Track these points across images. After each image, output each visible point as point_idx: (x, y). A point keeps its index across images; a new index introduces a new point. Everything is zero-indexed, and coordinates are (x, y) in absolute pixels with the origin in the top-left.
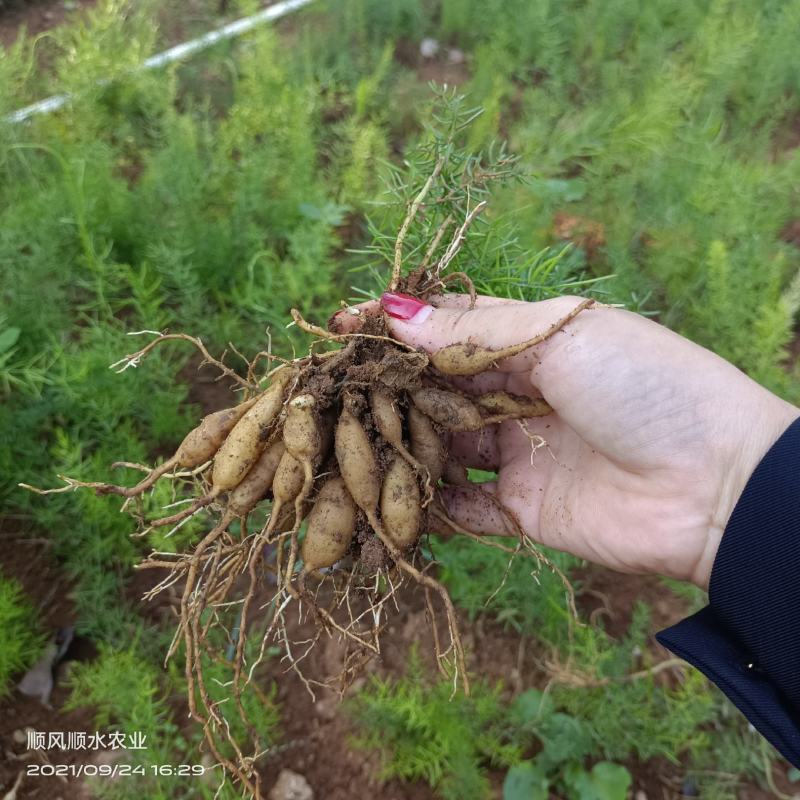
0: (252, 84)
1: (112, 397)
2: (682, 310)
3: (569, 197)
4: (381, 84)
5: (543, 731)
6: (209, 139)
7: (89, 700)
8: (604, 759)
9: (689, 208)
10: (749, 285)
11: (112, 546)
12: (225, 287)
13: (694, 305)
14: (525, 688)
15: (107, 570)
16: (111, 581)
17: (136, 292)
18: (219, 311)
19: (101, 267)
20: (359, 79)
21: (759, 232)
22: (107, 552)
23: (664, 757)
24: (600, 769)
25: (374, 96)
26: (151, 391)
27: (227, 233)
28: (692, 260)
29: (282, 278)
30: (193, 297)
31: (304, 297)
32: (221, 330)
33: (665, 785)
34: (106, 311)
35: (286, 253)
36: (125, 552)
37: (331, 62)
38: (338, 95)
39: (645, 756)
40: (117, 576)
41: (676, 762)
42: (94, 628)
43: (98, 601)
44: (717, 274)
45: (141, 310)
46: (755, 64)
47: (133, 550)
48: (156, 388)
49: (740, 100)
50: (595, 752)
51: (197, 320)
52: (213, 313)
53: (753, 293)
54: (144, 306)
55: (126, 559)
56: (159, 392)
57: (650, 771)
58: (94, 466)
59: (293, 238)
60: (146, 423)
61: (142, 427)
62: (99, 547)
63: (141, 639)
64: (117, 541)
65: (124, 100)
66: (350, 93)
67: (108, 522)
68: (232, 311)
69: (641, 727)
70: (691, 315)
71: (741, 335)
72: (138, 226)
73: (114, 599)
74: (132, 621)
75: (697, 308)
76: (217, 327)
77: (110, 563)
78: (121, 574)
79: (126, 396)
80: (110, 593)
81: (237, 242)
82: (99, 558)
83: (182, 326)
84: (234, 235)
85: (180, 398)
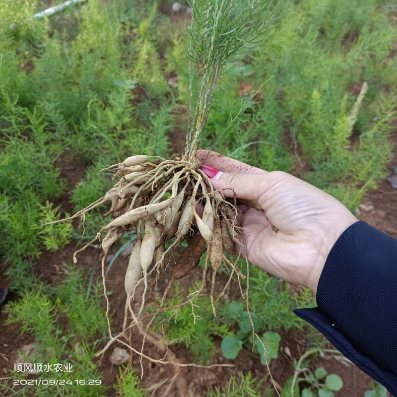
0: (87, 23)
1: (22, 175)
2: (300, 125)
3: (245, 74)
4: (152, 22)
5: (238, 318)
6: (66, 51)
7: (18, 320)
8: (268, 330)
9: (303, 77)
10: (331, 111)
11: (26, 247)
12: (78, 122)
13: (306, 123)
14: (231, 301)
15: (24, 259)
16: (26, 264)
17: (32, 122)
18: (75, 133)
19: (13, 109)
20: (141, 20)
21: (335, 85)
22: (23, 250)
23: (297, 328)
24: (266, 335)
25: (149, 29)
26: (42, 172)
27: (77, 95)
28: (304, 102)
29: (106, 116)
30: (61, 126)
31: (117, 125)
32: (76, 141)
33: (298, 343)
34: (17, 132)
35: (107, 103)
36: (32, 250)
37: (126, 12)
38: (131, 28)
39: (287, 327)
40: (29, 262)
41: (302, 330)
42: (18, 287)
43: (20, 274)
44: (316, 107)
45: (35, 131)
46: (334, 11)
47: (36, 249)
48: (44, 170)
49: (327, 28)
50: (264, 328)
51: (63, 138)
52: (71, 134)
53: (333, 115)
54: (36, 128)
55: (33, 254)
56: (45, 172)
57: (290, 337)
58: (14, 208)
59: (111, 97)
60: (40, 188)
61: (38, 190)
62: (19, 247)
63: (42, 291)
64: (28, 244)
65: (23, 33)
66: (137, 27)
67: (23, 236)
68: (81, 133)
69: (285, 315)
70: (304, 127)
71: (328, 135)
72: (32, 93)
73: (28, 272)
74: (37, 283)
75: (307, 124)
76: (74, 141)
77: (25, 256)
78: (31, 261)
79: (29, 174)
80: (26, 270)
81: (82, 99)
82: (19, 253)
83: (56, 141)
84: (81, 97)
85: (57, 175)
